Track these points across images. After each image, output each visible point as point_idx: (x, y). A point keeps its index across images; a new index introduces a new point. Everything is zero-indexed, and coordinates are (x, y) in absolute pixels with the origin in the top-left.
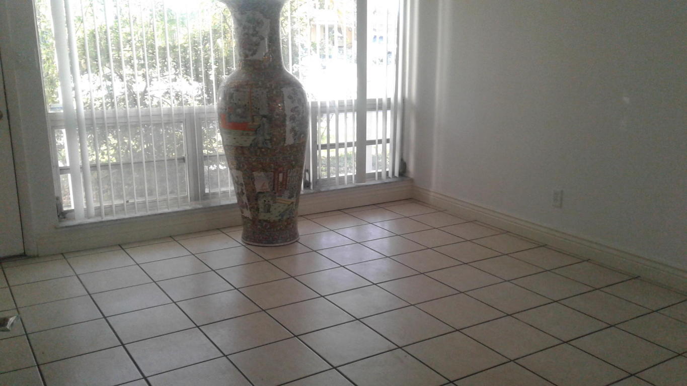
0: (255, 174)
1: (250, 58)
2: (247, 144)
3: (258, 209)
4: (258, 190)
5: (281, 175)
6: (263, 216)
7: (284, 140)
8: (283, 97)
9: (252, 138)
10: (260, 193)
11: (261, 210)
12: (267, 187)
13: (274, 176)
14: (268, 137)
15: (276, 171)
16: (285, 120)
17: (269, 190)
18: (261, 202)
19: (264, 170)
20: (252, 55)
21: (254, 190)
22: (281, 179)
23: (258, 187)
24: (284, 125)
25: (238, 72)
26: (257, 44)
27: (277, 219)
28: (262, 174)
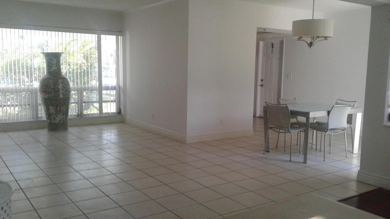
0: (50, 107)
1: (49, 70)
2: (47, 97)
3: (51, 119)
4: (51, 113)
5: (58, 108)
6: (53, 121)
7: (59, 96)
8: (59, 82)
9: (48, 95)
10: (52, 114)
11: (52, 119)
12: (54, 112)
13: (56, 108)
14: (53, 95)
15: (57, 106)
16: (59, 90)
17: (55, 113)
18: (52, 117)
19: (52, 105)
20: (50, 70)
21: (50, 113)
22: (59, 109)
23: (51, 111)
24: (59, 92)
25: (46, 75)
26: (52, 66)
27: (58, 122)
28: (52, 107)
